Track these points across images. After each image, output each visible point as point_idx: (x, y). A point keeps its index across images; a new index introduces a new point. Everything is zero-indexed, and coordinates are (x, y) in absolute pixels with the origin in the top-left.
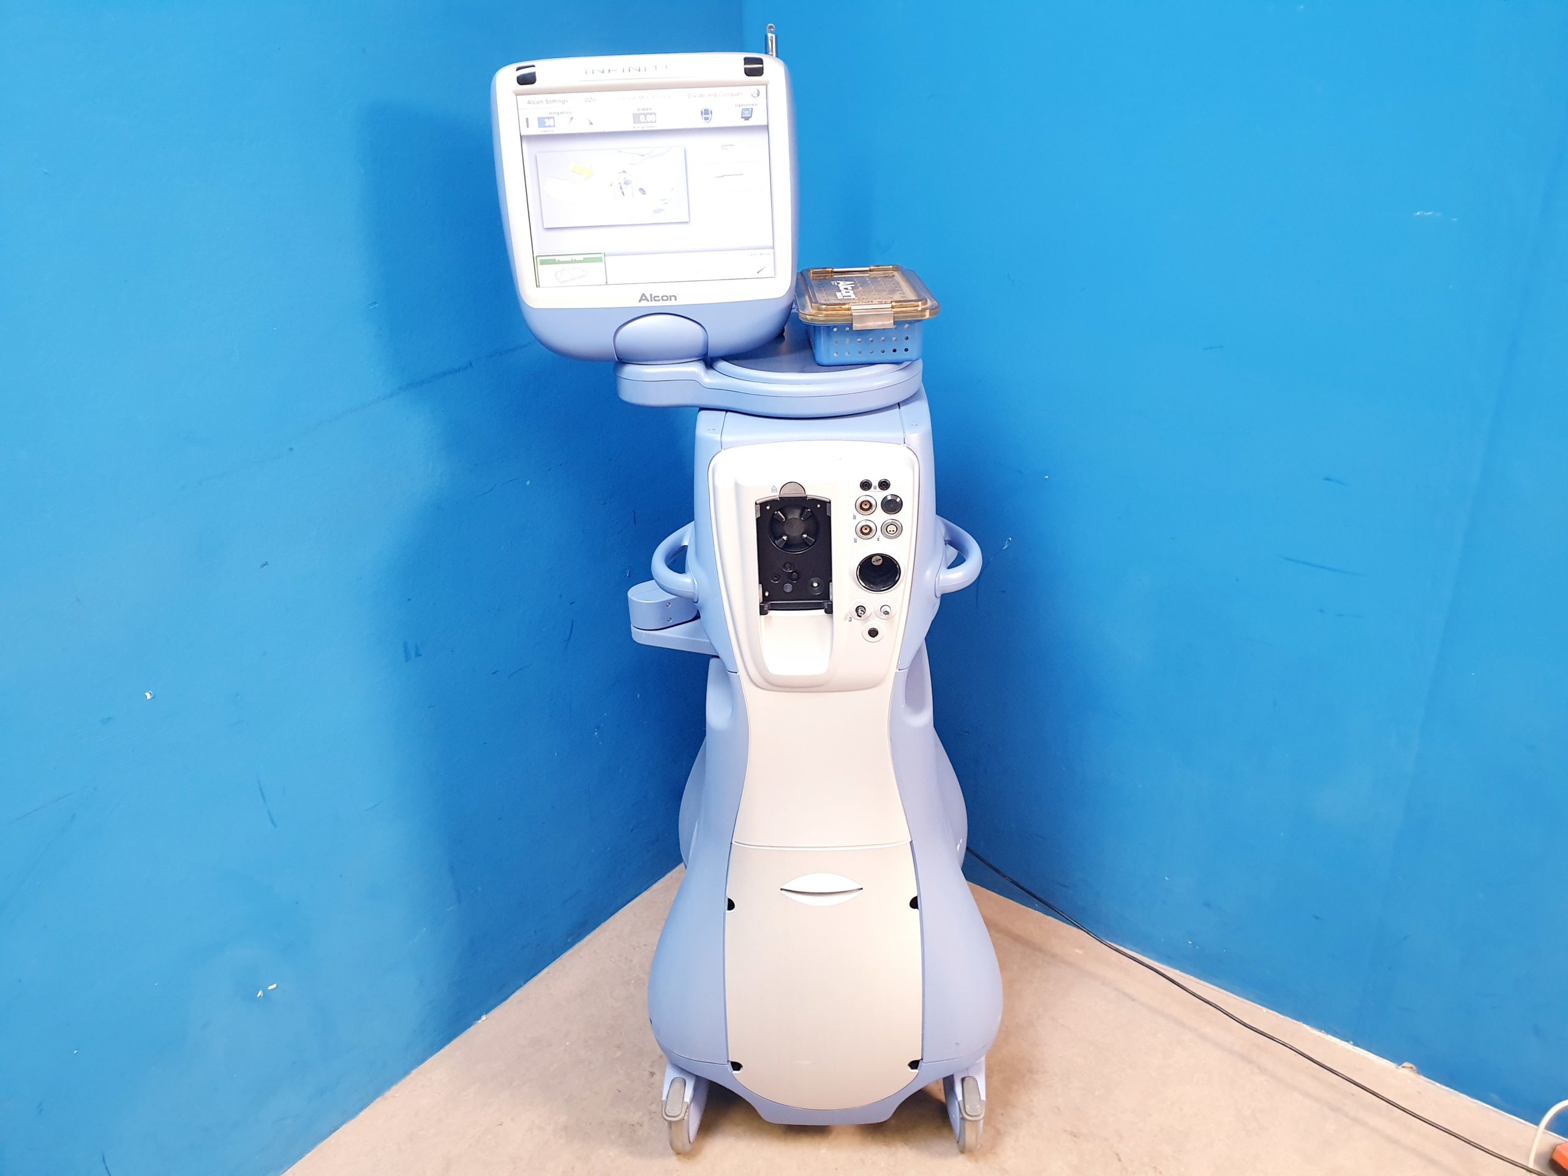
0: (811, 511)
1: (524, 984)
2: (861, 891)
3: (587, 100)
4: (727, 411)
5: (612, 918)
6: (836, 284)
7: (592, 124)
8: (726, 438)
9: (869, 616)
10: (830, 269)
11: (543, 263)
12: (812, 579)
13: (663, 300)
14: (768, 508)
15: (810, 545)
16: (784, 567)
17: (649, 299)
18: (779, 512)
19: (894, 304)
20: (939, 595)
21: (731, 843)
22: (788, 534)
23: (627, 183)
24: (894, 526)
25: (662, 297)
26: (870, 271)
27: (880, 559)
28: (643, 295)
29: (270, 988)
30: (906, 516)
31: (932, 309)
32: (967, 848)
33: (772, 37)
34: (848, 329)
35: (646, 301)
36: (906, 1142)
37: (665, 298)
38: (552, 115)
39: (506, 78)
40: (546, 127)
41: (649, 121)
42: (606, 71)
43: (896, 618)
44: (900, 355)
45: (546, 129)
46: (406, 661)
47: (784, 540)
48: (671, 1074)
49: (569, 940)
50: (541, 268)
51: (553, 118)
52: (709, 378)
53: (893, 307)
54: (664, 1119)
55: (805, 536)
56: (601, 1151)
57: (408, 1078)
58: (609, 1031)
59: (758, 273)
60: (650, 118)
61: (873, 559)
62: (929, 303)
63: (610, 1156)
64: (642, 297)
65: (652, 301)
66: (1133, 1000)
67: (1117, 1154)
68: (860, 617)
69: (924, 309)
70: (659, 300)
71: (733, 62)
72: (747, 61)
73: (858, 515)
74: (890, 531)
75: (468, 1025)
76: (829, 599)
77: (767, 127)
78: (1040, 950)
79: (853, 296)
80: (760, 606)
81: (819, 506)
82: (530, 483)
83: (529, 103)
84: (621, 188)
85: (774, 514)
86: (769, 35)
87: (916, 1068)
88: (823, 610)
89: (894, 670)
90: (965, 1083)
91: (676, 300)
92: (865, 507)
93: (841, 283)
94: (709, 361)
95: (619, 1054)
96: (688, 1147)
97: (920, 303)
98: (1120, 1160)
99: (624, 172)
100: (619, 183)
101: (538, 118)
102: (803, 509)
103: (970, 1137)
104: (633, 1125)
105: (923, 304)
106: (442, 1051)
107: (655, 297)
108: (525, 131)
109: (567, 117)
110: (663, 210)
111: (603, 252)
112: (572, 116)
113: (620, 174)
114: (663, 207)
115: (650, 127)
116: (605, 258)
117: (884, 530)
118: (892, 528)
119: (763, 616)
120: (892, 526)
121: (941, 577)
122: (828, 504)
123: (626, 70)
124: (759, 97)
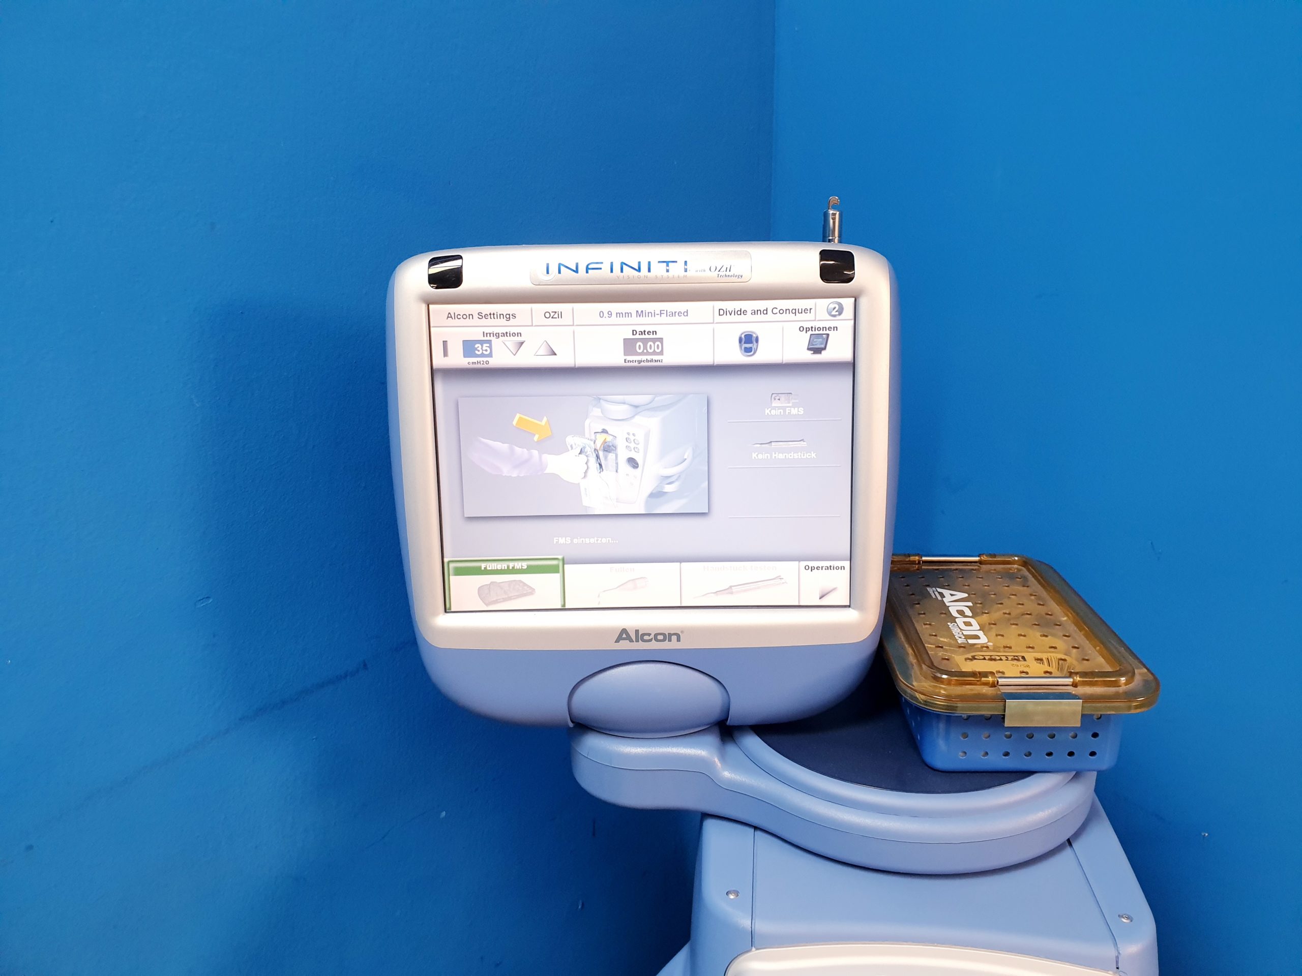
3: (547, 315)
4: (757, 829)
7: (554, 353)
10: (917, 558)
11: (459, 572)
13: (656, 639)
17: (634, 638)
19: (1077, 678)
23: (608, 448)
25: (656, 635)
26: (980, 562)
28: (624, 630)
33: (834, 215)
35: (627, 639)
37: (661, 637)
38: (488, 338)
39: (412, 276)
40: (477, 356)
41: (651, 350)
42: (582, 269)
44: (1081, 762)
45: (475, 359)
50: (455, 581)
51: (489, 342)
52: (727, 772)
59: (820, 599)
60: (653, 346)
62: (1140, 682)
64: (622, 635)
65: (637, 641)
69: (1129, 692)
70: (651, 640)
71: (802, 260)
72: (824, 255)
77: (852, 366)
79: (982, 635)
82: (446, 815)
83: (449, 316)
84: (598, 457)
86: (831, 212)
91: (679, 640)
94: (728, 733)
97: (1121, 679)
99: (604, 431)
100: (595, 450)
101: (465, 342)
107: (643, 636)
108: (440, 361)
109: (511, 341)
110: (666, 493)
111: (560, 557)
112: (519, 339)
113: (598, 435)
114: (668, 488)
115: (652, 361)
116: (565, 566)
123: (617, 268)
124: (840, 314)
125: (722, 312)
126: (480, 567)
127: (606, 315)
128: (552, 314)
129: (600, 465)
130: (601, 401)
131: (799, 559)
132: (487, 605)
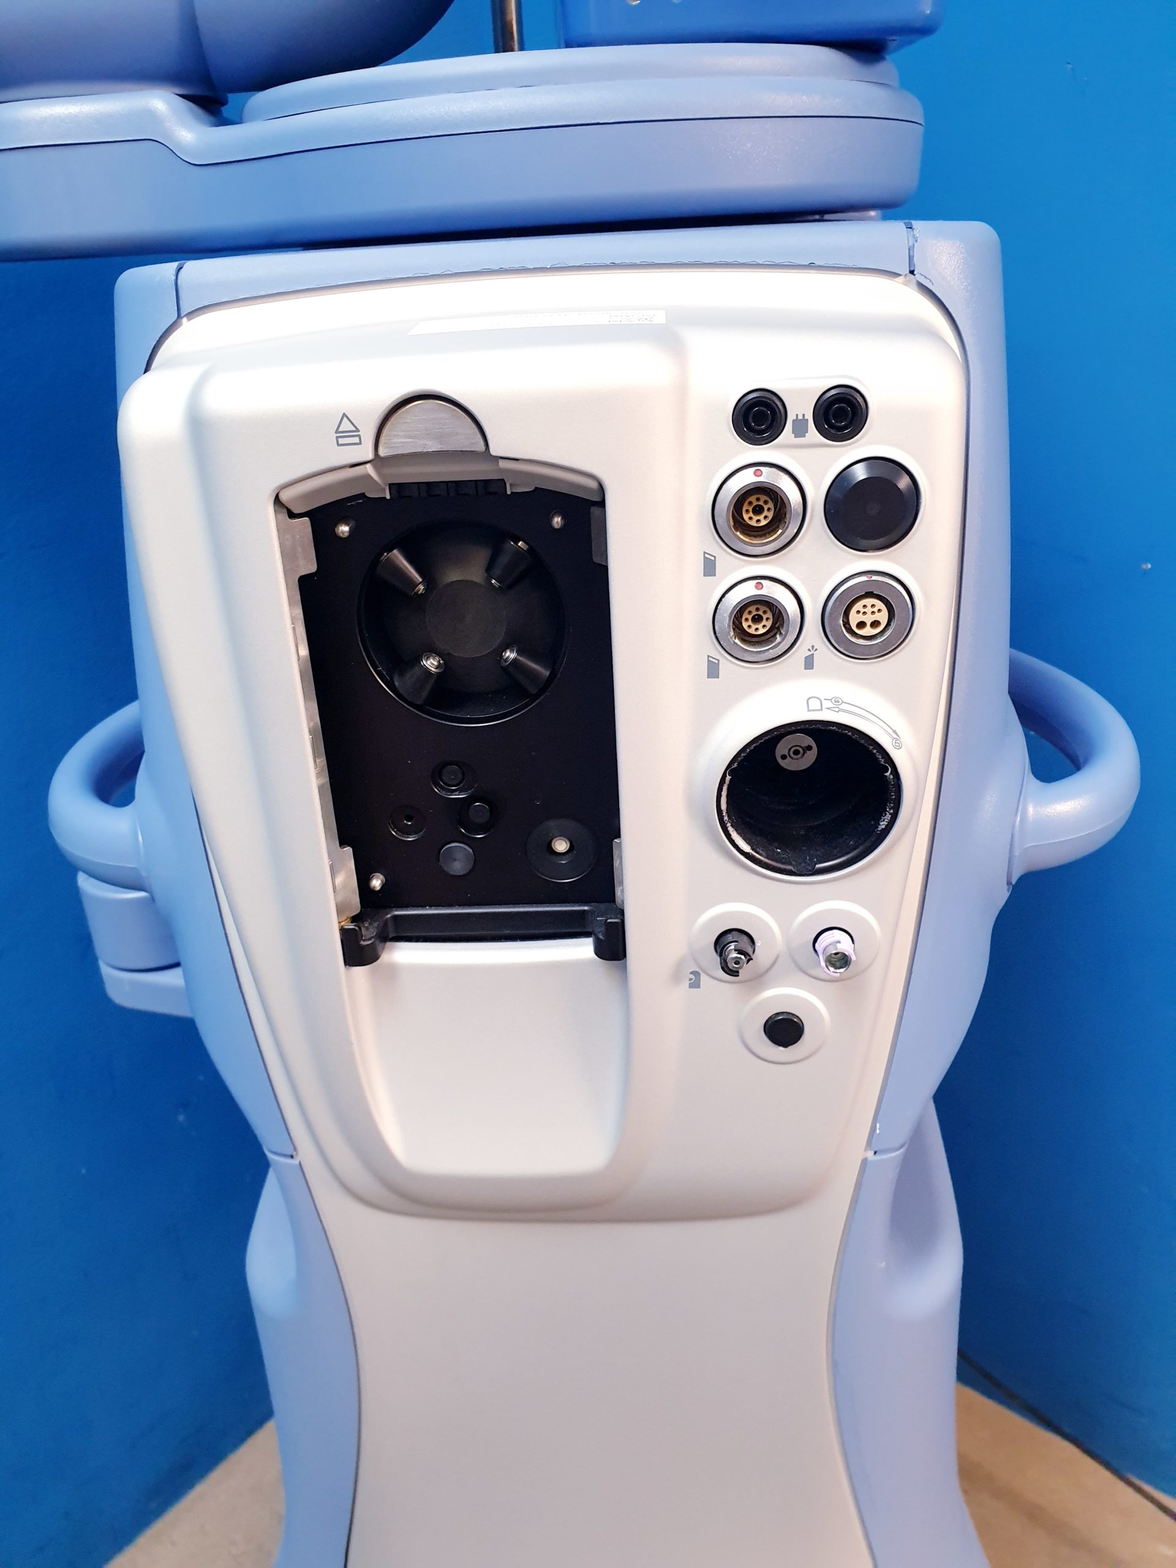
0: (531, 550)
9: (767, 971)
12: (552, 824)
14: (344, 529)
15: (533, 690)
16: (437, 776)
18: (395, 552)
20: (1016, 878)
22: (441, 645)
24: (879, 604)
27: (809, 748)
43: (878, 969)
47: (427, 671)
55: (510, 655)
61: (782, 748)
68: (734, 973)
73: (724, 559)
74: (861, 625)
76: (614, 901)
80: (343, 931)
81: (557, 521)
85: (377, 560)
88: (591, 941)
89: (857, 1151)
92: (753, 519)
117: (834, 619)
118: (870, 611)
119: (358, 971)
120: (869, 601)
121: (1031, 810)
122: (594, 511)
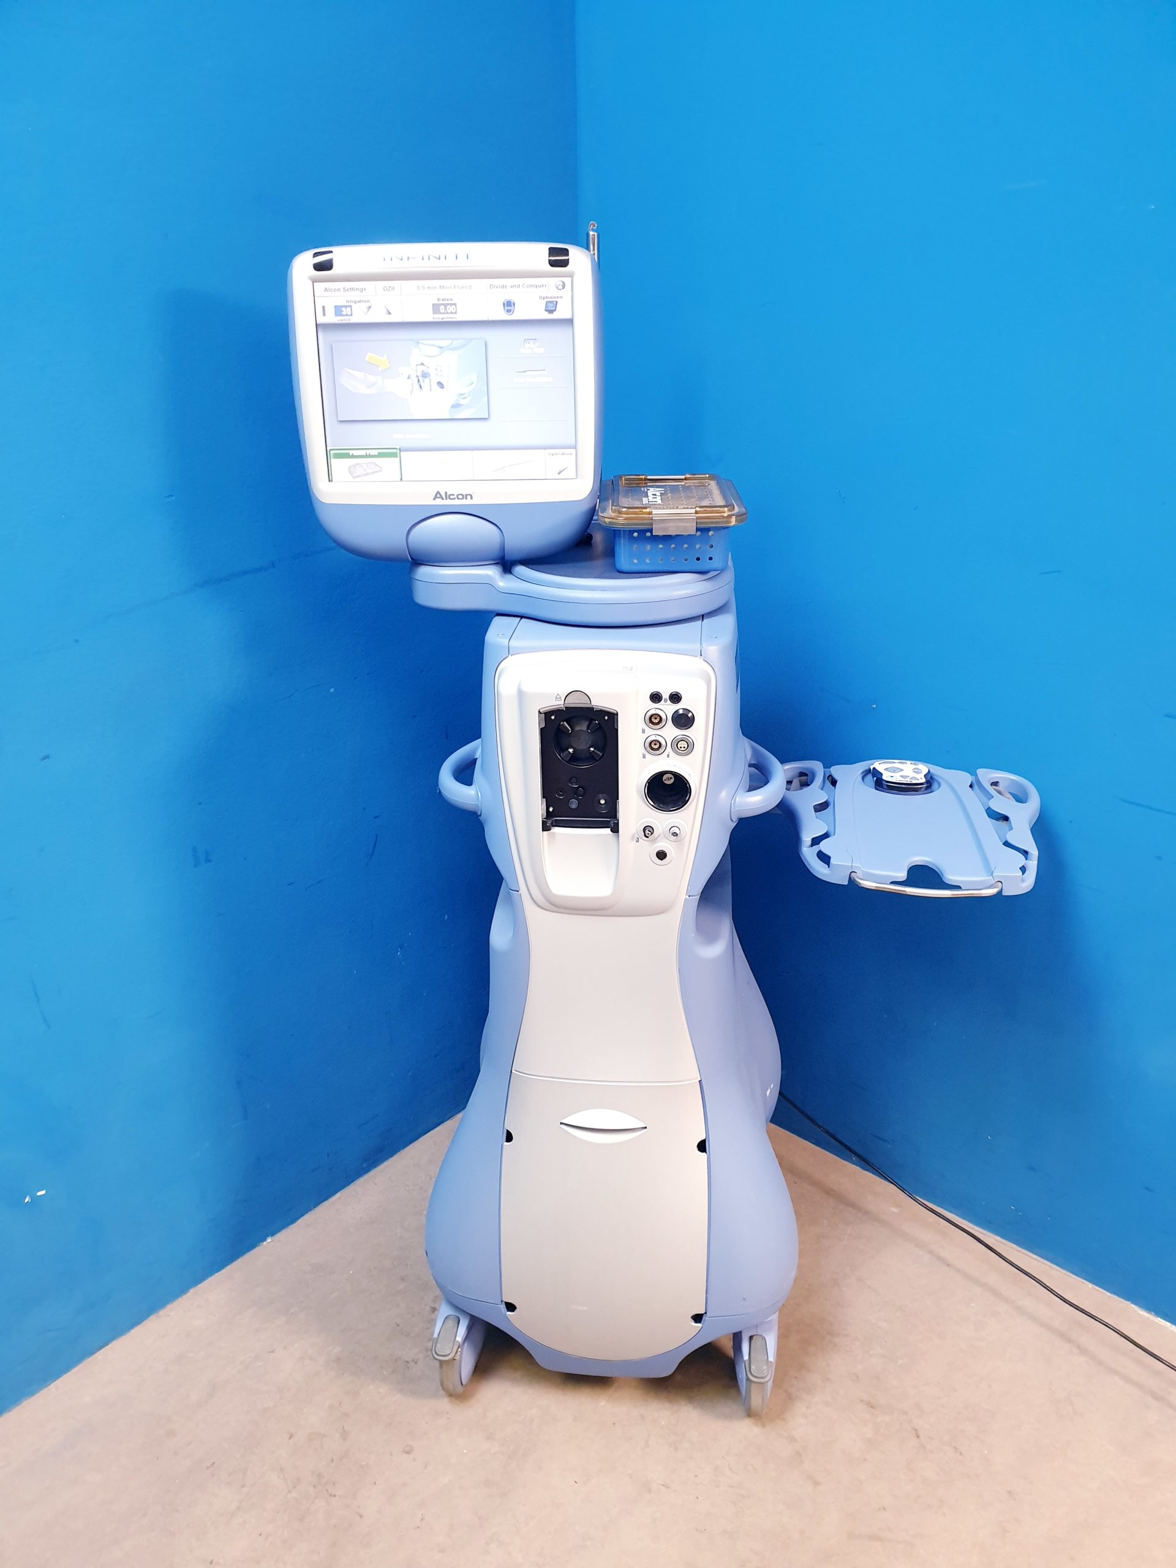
0: (599, 724)
1: (314, 1207)
2: (645, 1130)
3: (385, 289)
4: (522, 617)
5: (412, 1145)
6: (646, 490)
7: (390, 314)
8: (513, 643)
9: (657, 838)
10: (643, 477)
11: (337, 456)
12: (600, 795)
13: (458, 498)
14: (553, 717)
15: (598, 759)
16: (570, 780)
17: (444, 497)
18: (565, 723)
19: (698, 509)
20: (735, 819)
21: (511, 1072)
22: (574, 746)
23: (425, 375)
24: (686, 743)
25: (458, 495)
26: (686, 479)
27: (672, 778)
28: (438, 493)
29: (39, 1193)
30: (698, 732)
31: (738, 516)
32: (780, 1093)
33: (594, 235)
34: (648, 534)
35: (440, 499)
36: (690, 1399)
37: (460, 497)
38: (350, 304)
39: (303, 265)
40: (343, 315)
41: (449, 311)
42: (405, 258)
43: (687, 839)
44: (704, 565)
45: (342, 318)
46: (195, 866)
47: (569, 752)
48: (445, 1310)
49: (364, 1165)
50: (335, 462)
51: (351, 306)
52: (504, 583)
53: (696, 512)
54: (434, 1358)
55: (592, 749)
56: (371, 1387)
57: (185, 1297)
58: (395, 1263)
59: (559, 474)
60: (450, 309)
61: (665, 777)
62: (737, 510)
63: (380, 1393)
64: (436, 495)
65: (446, 499)
66: (948, 1265)
67: (916, 1430)
68: (648, 837)
69: (730, 516)
70: (454, 499)
71: (537, 253)
72: (553, 251)
73: (647, 730)
74: (681, 747)
75: (253, 1246)
76: (616, 818)
77: (571, 320)
78: (853, 1205)
79: (659, 502)
80: (543, 821)
81: (606, 718)
82: (335, 690)
83: (326, 290)
84: (419, 381)
85: (560, 724)
86: (591, 233)
87: (700, 1322)
88: (609, 829)
89: (683, 896)
90: (752, 1342)
91: (472, 498)
92: (654, 720)
93: (652, 489)
94: (506, 564)
95: (402, 1286)
96: (460, 1389)
97: (726, 509)
98: (918, 1437)
99: (422, 364)
100: (417, 376)
101: (335, 306)
102: (591, 721)
103: (756, 1400)
104: (407, 1362)
105: (729, 511)
106: (224, 1271)
107: (450, 495)
108: (321, 320)
109: (364, 306)
110: (461, 405)
111: (398, 448)
112: (369, 305)
113: (418, 366)
114: (462, 402)
115: (450, 318)
116: (401, 453)
117: (674, 746)
118: (683, 744)
119: (545, 832)
120: (682, 742)
121: (737, 799)
122: (616, 716)
123: (426, 258)
124: (563, 288)
125: (492, 286)
126: (349, 454)
127: (421, 287)
128: (388, 288)
129: (421, 387)
130: (420, 344)
131: (545, 448)
132: (354, 478)
